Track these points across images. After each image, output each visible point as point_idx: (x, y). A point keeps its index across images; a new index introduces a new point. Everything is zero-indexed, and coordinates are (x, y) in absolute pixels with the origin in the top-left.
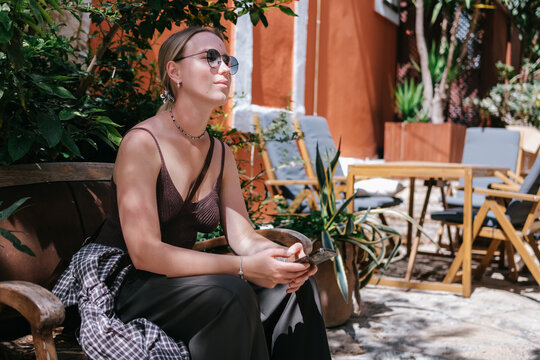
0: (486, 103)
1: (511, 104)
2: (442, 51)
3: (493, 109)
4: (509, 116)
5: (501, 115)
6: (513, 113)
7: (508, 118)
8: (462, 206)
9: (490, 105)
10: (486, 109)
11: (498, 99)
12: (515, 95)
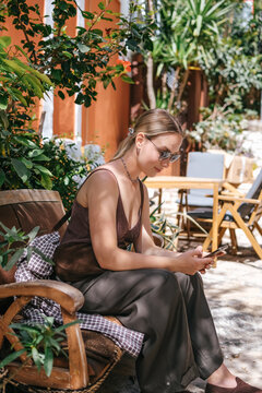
0: (193, 134)
1: (209, 135)
2: (165, 97)
3: (198, 138)
4: (207, 142)
5: (203, 142)
6: (210, 140)
7: (207, 144)
8: (211, 207)
9: (196, 135)
10: (193, 138)
11: (201, 131)
12: (212, 128)
